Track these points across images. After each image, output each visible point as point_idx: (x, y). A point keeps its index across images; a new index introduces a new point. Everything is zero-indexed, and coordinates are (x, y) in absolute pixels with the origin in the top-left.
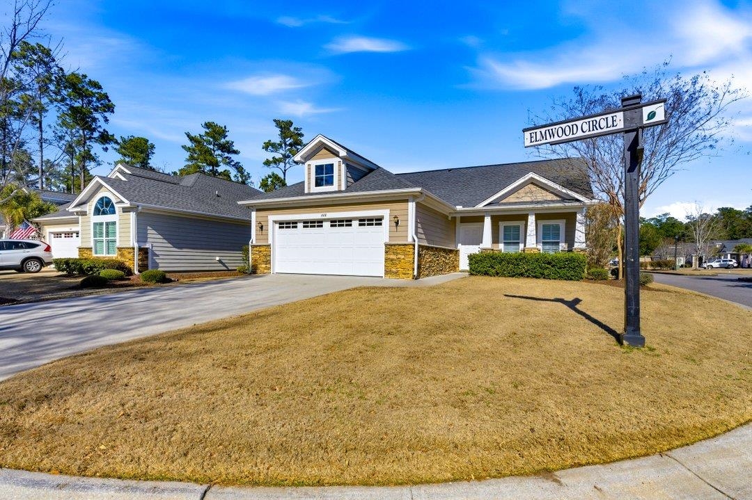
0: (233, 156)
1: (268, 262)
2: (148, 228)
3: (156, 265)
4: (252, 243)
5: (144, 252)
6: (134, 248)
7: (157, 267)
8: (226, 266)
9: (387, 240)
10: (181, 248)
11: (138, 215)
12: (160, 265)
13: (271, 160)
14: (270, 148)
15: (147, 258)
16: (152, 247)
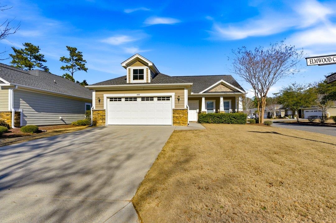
0: (43, 63)
1: (104, 119)
2: (21, 99)
3: (25, 122)
4: (93, 109)
5: (18, 114)
6: (11, 112)
7: (26, 123)
8: (65, 122)
9: (174, 107)
10: (40, 112)
11: (15, 91)
12: (28, 122)
13: (65, 66)
14: (64, 60)
15: (19, 118)
16: (23, 111)
